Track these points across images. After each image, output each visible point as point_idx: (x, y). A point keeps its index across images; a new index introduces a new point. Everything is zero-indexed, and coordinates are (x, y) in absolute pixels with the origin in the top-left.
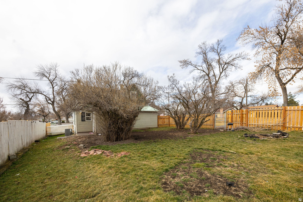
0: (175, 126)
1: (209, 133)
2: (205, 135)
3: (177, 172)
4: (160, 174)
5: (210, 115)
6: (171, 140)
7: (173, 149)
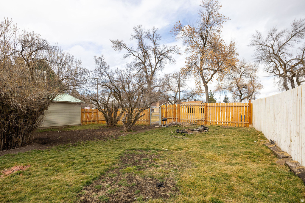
0: (105, 123)
1: (144, 130)
2: (140, 132)
3: (103, 184)
4: (79, 190)
5: (144, 110)
6: (98, 142)
7: (100, 152)
